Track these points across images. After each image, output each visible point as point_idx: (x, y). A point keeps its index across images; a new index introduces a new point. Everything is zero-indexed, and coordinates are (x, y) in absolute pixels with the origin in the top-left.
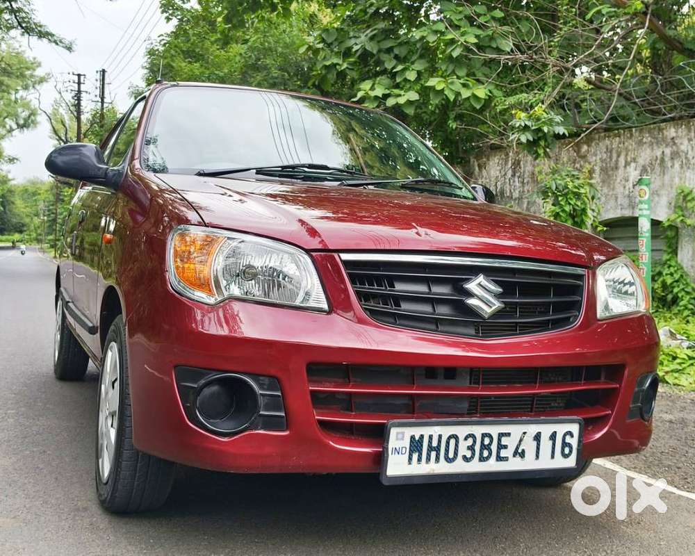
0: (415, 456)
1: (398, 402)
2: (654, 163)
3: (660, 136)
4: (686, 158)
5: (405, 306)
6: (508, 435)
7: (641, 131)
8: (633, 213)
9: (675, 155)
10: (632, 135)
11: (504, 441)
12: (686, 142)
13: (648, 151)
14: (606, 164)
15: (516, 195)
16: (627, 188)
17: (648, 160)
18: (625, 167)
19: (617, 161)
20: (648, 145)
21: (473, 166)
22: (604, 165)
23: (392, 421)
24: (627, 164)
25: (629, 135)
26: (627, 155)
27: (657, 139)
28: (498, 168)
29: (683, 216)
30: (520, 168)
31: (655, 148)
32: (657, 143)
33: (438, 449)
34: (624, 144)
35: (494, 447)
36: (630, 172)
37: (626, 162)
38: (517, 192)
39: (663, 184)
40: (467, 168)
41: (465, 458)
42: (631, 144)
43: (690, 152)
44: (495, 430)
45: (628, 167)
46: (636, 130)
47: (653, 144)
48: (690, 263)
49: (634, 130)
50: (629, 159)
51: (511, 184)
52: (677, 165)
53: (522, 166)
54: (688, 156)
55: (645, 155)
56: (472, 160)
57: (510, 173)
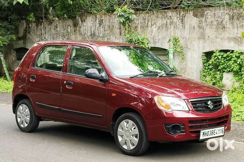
0: (203, 135)
1: (198, 126)
2: (163, 26)
3: (166, 15)
4: (176, 25)
5: (199, 108)
6: (215, 130)
7: (157, 12)
8: (155, 46)
9: (171, 23)
10: (153, 13)
11: (215, 131)
12: (176, 18)
13: (161, 21)
14: (143, 24)
15: (101, 35)
16: (152, 35)
17: (161, 24)
18: (151, 26)
19: (148, 24)
20: (160, 18)
21: (78, 20)
22: (142, 25)
23: (201, 130)
24: (152, 25)
25: (152, 13)
26: (152, 21)
27: (164, 16)
28: (92, 22)
29: (175, 48)
30: (103, 23)
31: (163, 19)
32: (164, 18)
33: (206, 134)
34: (150, 17)
35: (213, 133)
36: (153, 29)
37: (151, 24)
38: (102, 33)
39: (167, 35)
40: (75, 21)
41: (210, 135)
42: (153, 17)
43: (177, 23)
44: (213, 129)
45: (152, 26)
46: (155, 12)
47: (162, 18)
48: (178, 66)
49: (154, 11)
50: (153, 23)
51: (99, 30)
52: (172, 27)
53: (104, 22)
54: (177, 24)
55: (160, 22)
56: (77, 17)
57: (98, 25)
